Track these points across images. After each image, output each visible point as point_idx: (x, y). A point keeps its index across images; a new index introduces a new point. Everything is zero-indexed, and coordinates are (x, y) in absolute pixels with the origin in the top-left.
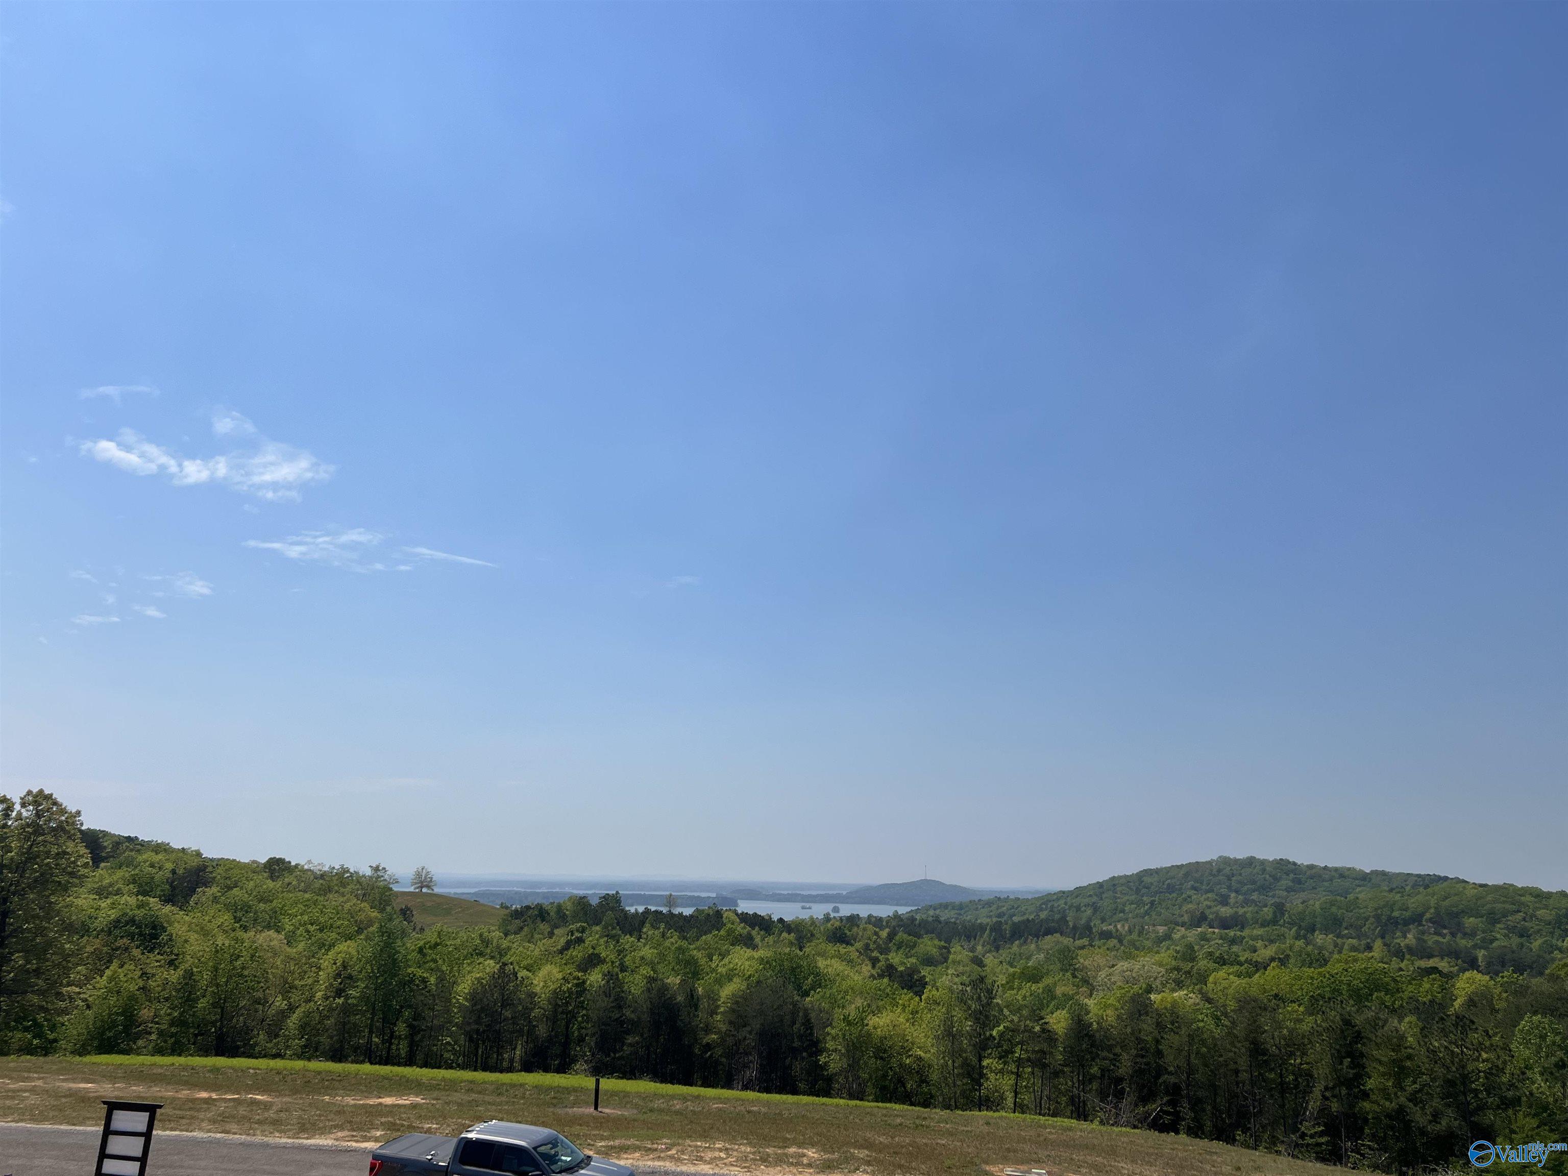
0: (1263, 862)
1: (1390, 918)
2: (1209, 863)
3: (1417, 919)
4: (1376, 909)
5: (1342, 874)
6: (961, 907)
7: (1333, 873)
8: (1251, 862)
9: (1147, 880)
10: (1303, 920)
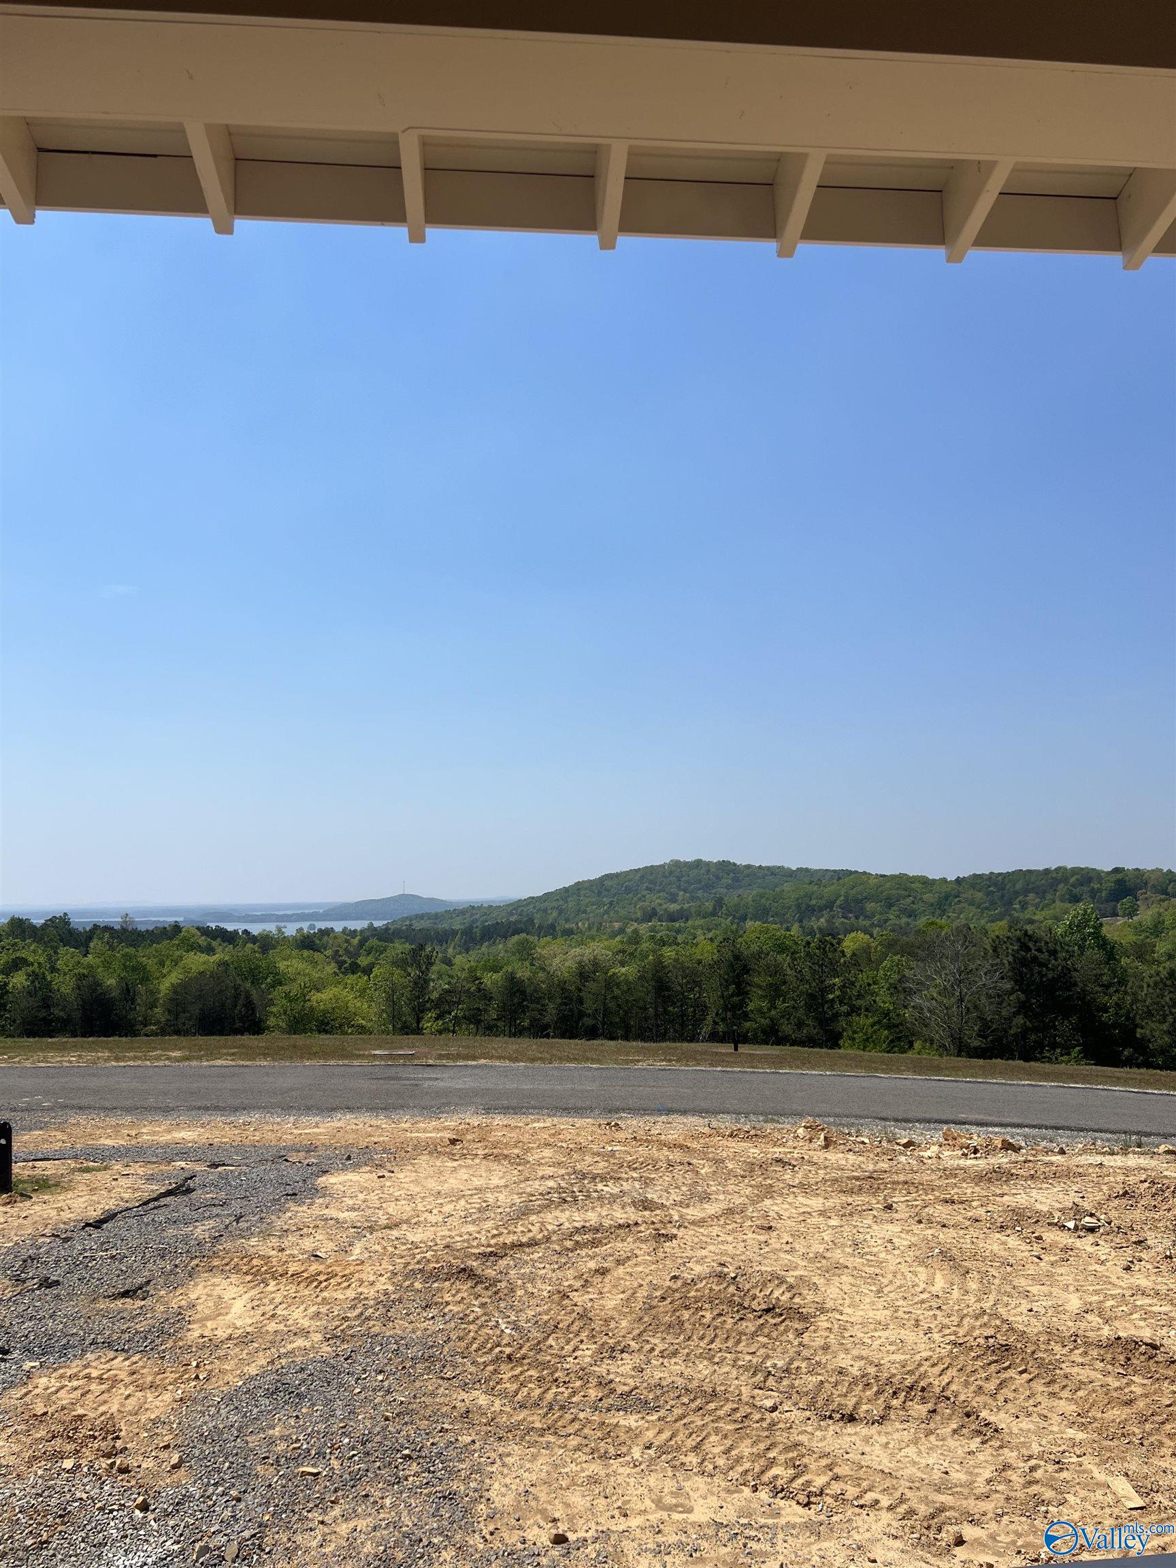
0: (708, 864)
1: (808, 906)
2: (663, 866)
3: (830, 905)
4: (797, 900)
5: (773, 872)
6: (437, 916)
7: (766, 872)
8: (698, 863)
9: (608, 883)
10: (737, 911)
